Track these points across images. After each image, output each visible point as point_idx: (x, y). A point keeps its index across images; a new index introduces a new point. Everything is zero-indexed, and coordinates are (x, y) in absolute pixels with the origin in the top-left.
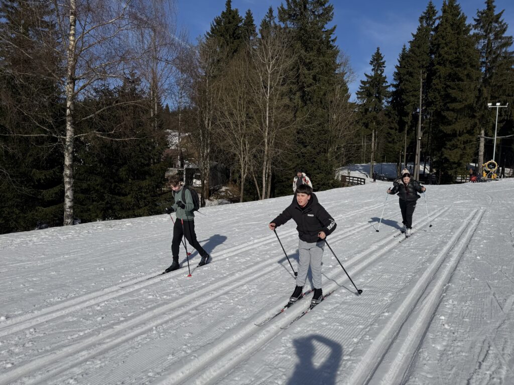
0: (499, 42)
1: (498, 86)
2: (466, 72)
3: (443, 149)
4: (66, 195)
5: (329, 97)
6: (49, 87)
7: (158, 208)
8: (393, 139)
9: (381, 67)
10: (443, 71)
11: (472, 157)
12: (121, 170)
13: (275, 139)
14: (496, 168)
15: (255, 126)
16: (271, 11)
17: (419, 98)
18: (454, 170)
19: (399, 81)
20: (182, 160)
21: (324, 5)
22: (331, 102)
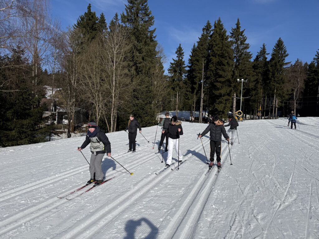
0: (243, 46)
1: (242, 70)
2: (226, 61)
3: (215, 104)
5: (152, 71)
7: (35, 139)
8: (188, 98)
9: (181, 55)
10: (215, 60)
11: (229, 108)
12: (8, 112)
13: (119, 94)
14: (242, 114)
15: (106, 86)
16: (116, 15)
17: (202, 75)
18: (221, 115)
19: (191, 64)
20: (55, 106)
21: (149, 16)
22: (153, 74)
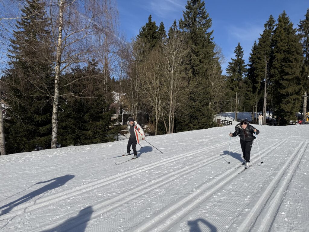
2: (294, 57)
3: (281, 104)
4: (53, 130)
5: (209, 72)
6: (46, 67)
7: (106, 138)
8: (249, 98)
9: (241, 54)
10: (279, 56)
11: (299, 109)
12: (85, 115)
13: (177, 97)
15: (165, 90)
16: (175, 22)
17: (265, 73)
18: (288, 117)
19: (252, 63)
20: (121, 109)
21: (206, 19)
22: (211, 75)
